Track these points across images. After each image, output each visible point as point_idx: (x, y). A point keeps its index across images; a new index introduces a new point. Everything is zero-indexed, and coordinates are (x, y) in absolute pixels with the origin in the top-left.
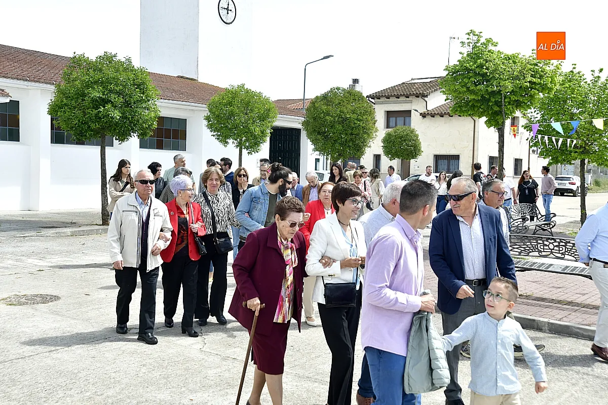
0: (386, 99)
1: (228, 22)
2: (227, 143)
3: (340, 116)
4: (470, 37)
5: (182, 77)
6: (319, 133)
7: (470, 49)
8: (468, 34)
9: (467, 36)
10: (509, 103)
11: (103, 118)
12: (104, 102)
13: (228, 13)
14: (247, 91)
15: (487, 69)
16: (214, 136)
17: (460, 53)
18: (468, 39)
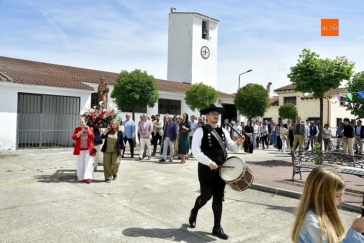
0: (284, 92)
1: (205, 58)
2: (194, 110)
3: (251, 97)
4: (304, 53)
5: (185, 83)
6: (241, 106)
7: (304, 59)
8: (303, 51)
9: (303, 52)
10: (325, 85)
11: (132, 98)
12: (132, 91)
13: (205, 54)
14: (203, 86)
15: (312, 67)
16: (188, 107)
17: (298, 60)
18: (303, 53)
